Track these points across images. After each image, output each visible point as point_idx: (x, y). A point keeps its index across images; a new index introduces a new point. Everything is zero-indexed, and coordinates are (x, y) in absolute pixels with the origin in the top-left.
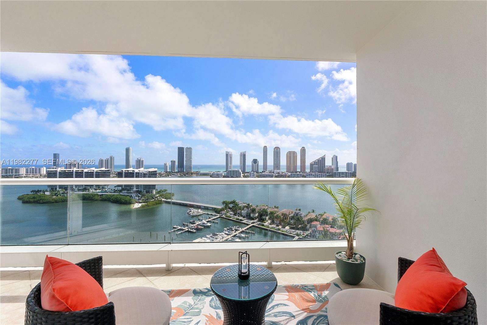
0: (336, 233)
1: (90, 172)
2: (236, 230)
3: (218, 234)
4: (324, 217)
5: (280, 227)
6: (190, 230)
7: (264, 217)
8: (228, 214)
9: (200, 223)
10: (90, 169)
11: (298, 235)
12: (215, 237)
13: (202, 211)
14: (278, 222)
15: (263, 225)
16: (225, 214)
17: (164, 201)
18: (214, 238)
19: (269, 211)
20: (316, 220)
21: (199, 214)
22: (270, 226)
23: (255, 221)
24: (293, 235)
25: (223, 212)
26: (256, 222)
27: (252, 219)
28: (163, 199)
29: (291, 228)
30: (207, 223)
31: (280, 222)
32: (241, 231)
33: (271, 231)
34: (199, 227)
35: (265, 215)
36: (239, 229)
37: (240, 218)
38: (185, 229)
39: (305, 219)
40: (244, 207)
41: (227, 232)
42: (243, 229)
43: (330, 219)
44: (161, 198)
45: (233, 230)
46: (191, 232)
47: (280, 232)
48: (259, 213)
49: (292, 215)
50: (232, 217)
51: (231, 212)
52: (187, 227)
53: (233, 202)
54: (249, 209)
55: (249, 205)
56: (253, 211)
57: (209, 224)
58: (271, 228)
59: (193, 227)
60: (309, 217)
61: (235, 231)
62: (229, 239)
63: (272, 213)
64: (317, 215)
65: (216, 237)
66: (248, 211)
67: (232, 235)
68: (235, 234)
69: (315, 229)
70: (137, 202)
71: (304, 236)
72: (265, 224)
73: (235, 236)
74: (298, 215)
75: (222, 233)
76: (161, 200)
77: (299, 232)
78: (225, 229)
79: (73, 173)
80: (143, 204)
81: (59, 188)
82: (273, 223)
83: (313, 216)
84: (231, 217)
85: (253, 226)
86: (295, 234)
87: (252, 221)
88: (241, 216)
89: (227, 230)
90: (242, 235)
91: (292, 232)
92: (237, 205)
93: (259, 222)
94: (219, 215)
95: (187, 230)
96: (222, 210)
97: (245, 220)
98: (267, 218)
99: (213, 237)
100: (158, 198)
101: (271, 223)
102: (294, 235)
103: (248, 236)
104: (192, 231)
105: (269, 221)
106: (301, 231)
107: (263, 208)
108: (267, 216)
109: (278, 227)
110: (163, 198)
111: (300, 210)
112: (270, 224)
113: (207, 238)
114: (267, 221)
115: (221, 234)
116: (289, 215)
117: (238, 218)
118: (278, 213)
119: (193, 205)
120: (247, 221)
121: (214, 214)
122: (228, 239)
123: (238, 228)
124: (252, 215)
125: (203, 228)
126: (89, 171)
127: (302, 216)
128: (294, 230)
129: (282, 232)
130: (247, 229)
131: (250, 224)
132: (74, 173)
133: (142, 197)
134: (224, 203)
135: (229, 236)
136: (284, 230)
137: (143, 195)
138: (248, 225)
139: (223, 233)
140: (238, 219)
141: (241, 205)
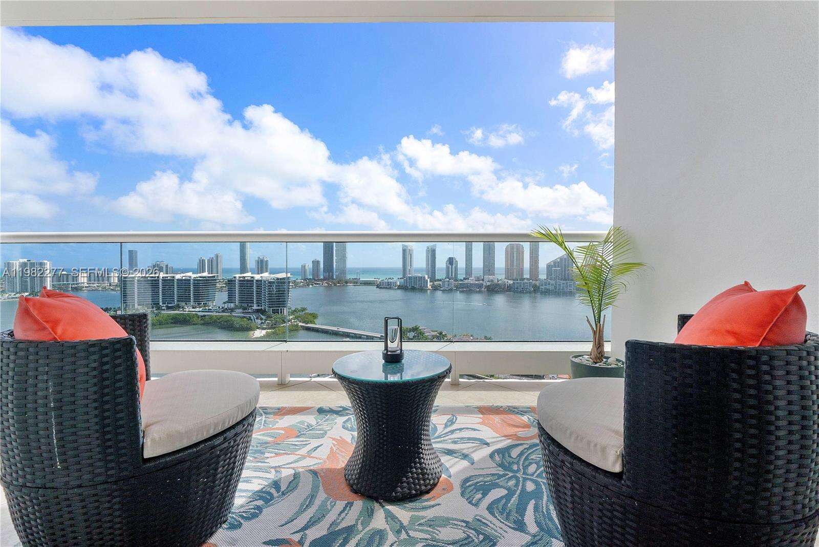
10: (184, 275)
28: (300, 324)
40: (433, 337)
44: (296, 322)
53: (415, 329)
55: (441, 333)
70: (258, 328)
76: (297, 325)
79: (158, 280)
80: (268, 331)
81: (139, 305)
92: (421, 333)
100: (293, 321)
119: (347, 333)
126: (184, 278)
132: (160, 280)
133: (266, 320)
137: (269, 317)
141: (428, 334)
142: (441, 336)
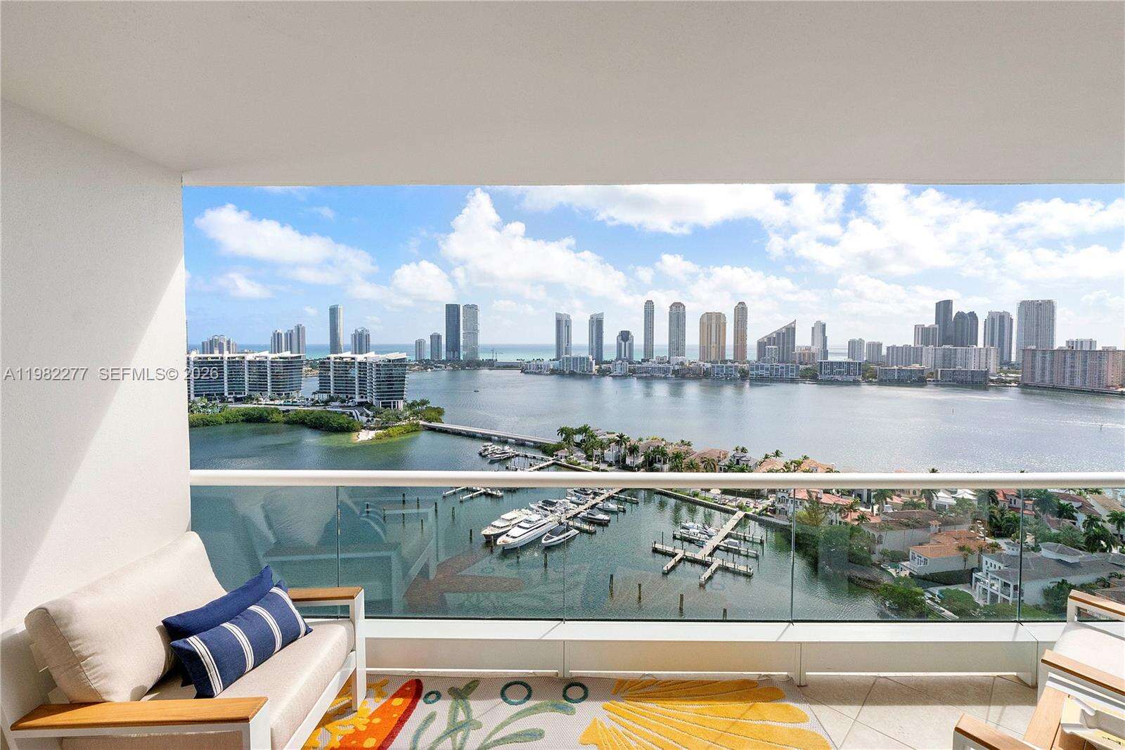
0: (838, 505)
1: (259, 362)
2: (596, 494)
3: (555, 501)
5: (698, 489)
6: (490, 492)
7: (658, 466)
8: (572, 457)
10: (258, 355)
11: (741, 508)
12: (549, 509)
13: (511, 450)
16: (566, 457)
17: (424, 426)
18: (547, 510)
21: (506, 456)
24: (730, 508)
25: (560, 453)
27: (631, 469)
28: (421, 422)
29: (725, 492)
32: (607, 495)
33: (676, 497)
35: (660, 461)
36: (602, 492)
37: (603, 467)
38: (478, 489)
39: (761, 471)
40: (610, 441)
41: (574, 499)
42: (612, 492)
44: (416, 419)
45: (589, 493)
46: (491, 495)
47: (698, 499)
48: (647, 455)
49: (727, 461)
50: (583, 463)
51: (580, 454)
53: (584, 430)
54: (624, 446)
55: (621, 437)
56: (633, 450)
58: (676, 492)
60: (767, 467)
61: (592, 496)
62: (582, 513)
63: (677, 456)
64: (787, 463)
65: (552, 509)
66: (619, 451)
67: (587, 506)
68: (594, 502)
69: (787, 495)
70: (364, 428)
71: (757, 510)
73: (593, 507)
74: (741, 462)
76: (417, 425)
77: (744, 501)
79: (222, 362)
80: (379, 431)
81: (196, 396)
83: (779, 464)
84: (579, 464)
86: (737, 507)
88: (604, 462)
89: (573, 493)
90: (610, 505)
91: (727, 501)
92: (592, 436)
94: (551, 460)
95: (483, 491)
96: (559, 447)
98: (666, 467)
99: (545, 507)
100: (411, 418)
102: (733, 507)
103: (624, 509)
104: (494, 493)
106: (748, 499)
107: (657, 444)
108: (665, 463)
109: (692, 490)
110: (421, 419)
111: (744, 451)
113: (532, 509)
115: (561, 501)
116: (719, 461)
117: (598, 465)
118: (691, 457)
119: (489, 435)
121: (540, 455)
122: (579, 513)
123: (599, 488)
124: (628, 461)
126: (258, 359)
127: (750, 464)
128: (731, 498)
129: (705, 499)
130: (621, 491)
132: (225, 362)
133: (374, 417)
134: (562, 431)
135: (582, 508)
136: (708, 495)
137: (377, 413)
139: (565, 500)
140: (597, 469)
141: (603, 437)
142: (621, 440)
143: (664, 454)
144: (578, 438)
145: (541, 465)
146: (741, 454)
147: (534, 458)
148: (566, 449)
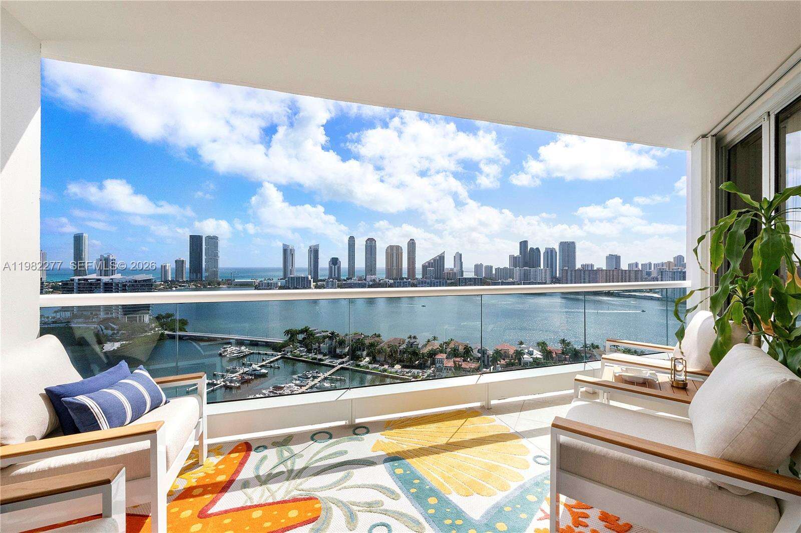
0: (471, 368)
2: (314, 377)
3: (283, 386)
4: (452, 345)
5: (386, 367)
6: (229, 384)
7: (359, 353)
8: (296, 351)
9: (246, 369)
13: (247, 350)
14: (382, 359)
15: (359, 366)
16: (291, 351)
17: (168, 335)
18: (276, 393)
19: (367, 342)
20: (441, 352)
21: (242, 354)
22: (370, 366)
23: (344, 360)
24: (407, 377)
25: (287, 349)
26: (347, 362)
27: (340, 357)
28: (166, 332)
29: (404, 367)
30: (260, 370)
31: (385, 358)
32: (323, 377)
33: (372, 374)
34: (246, 377)
35: (360, 349)
36: (319, 375)
37: (319, 357)
38: (219, 383)
39: (425, 351)
40: (324, 337)
41: (298, 382)
42: (326, 375)
43: (461, 349)
44: (162, 330)
45: (309, 376)
46: (230, 387)
47: (386, 374)
48: (351, 346)
49: (404, 346)
50: (305, 355)
51: (302, 348)
52: (222, 380)
53: (305, 331)
54: (334, 341)
55: (333, 333)
56: (342, 343)
57: (264, 371)
58: (371, 370)
59: (234, 378)
60: (429, 348)
61: (311, 379)
63: (372, 345)
64: (441, 344)
65: (281, 392)
66: (331, 344)
67: (308, 387)
68: (313, 383)
69: (441, 365)
70: (109, 340)
71: (424, 377)
72: (362, 363)
74: (414, 346)
75: (289, 384)
76: (163, 334)
77: (415, 371)
78: (295, 376)
80: (124, 342)
82: (374, 360)
83: (436, 345)
84: (302, 356)
85: (342, 368)
86: (411, 376)
87: (340, 361)
88: (320, 353)
89: (298, 378)
90: (325, 384)
91: (405, 373)
92: (311, 335)
93: (352, 362)
94: (279, 355)
95: (223, 383)
96: (284, 345)
97: (327, 359)
98: (365, 353)
99: (275, 391)
100: (157, 329)
101: (371, 361)
102: (409, 376)
103: (335, 386)
104: (233, 385)
105: (367, 359)
106: (418, 370)
107: (358, 337)
108: (364, 350)
109: (382, 367)
110: (166, 330)
111: (415, 337)
112: (369, 363)
113: (264, 394)
114: (364, 359)
116: (400, 346)
117: (316, 356)
118: (382, 345)
120: (330, 360)
121: (270, 352)
123: (317, 372)
124: (338, 351)
125: (253, 378)
127: (419, 346)
128: (408, 370)
129: (391, 373)
130: (333, 374)
131: (336, 366)
134: (287, 332)
135: (304, 388)
136: (393, 370)
138: (333, 367)
139: (291, 384)
140: (315, 359)
141: (320, 334)
142: (333, 336)
143: (363, 344)
144: (300, 337)
145: (271, 360)
146: (413, 340)
147: (266, 354)
148: (291, 346)
